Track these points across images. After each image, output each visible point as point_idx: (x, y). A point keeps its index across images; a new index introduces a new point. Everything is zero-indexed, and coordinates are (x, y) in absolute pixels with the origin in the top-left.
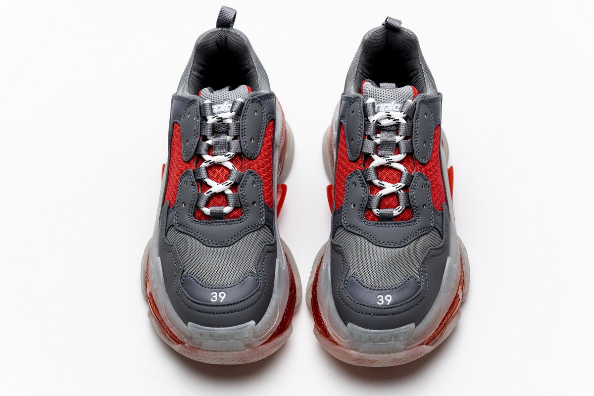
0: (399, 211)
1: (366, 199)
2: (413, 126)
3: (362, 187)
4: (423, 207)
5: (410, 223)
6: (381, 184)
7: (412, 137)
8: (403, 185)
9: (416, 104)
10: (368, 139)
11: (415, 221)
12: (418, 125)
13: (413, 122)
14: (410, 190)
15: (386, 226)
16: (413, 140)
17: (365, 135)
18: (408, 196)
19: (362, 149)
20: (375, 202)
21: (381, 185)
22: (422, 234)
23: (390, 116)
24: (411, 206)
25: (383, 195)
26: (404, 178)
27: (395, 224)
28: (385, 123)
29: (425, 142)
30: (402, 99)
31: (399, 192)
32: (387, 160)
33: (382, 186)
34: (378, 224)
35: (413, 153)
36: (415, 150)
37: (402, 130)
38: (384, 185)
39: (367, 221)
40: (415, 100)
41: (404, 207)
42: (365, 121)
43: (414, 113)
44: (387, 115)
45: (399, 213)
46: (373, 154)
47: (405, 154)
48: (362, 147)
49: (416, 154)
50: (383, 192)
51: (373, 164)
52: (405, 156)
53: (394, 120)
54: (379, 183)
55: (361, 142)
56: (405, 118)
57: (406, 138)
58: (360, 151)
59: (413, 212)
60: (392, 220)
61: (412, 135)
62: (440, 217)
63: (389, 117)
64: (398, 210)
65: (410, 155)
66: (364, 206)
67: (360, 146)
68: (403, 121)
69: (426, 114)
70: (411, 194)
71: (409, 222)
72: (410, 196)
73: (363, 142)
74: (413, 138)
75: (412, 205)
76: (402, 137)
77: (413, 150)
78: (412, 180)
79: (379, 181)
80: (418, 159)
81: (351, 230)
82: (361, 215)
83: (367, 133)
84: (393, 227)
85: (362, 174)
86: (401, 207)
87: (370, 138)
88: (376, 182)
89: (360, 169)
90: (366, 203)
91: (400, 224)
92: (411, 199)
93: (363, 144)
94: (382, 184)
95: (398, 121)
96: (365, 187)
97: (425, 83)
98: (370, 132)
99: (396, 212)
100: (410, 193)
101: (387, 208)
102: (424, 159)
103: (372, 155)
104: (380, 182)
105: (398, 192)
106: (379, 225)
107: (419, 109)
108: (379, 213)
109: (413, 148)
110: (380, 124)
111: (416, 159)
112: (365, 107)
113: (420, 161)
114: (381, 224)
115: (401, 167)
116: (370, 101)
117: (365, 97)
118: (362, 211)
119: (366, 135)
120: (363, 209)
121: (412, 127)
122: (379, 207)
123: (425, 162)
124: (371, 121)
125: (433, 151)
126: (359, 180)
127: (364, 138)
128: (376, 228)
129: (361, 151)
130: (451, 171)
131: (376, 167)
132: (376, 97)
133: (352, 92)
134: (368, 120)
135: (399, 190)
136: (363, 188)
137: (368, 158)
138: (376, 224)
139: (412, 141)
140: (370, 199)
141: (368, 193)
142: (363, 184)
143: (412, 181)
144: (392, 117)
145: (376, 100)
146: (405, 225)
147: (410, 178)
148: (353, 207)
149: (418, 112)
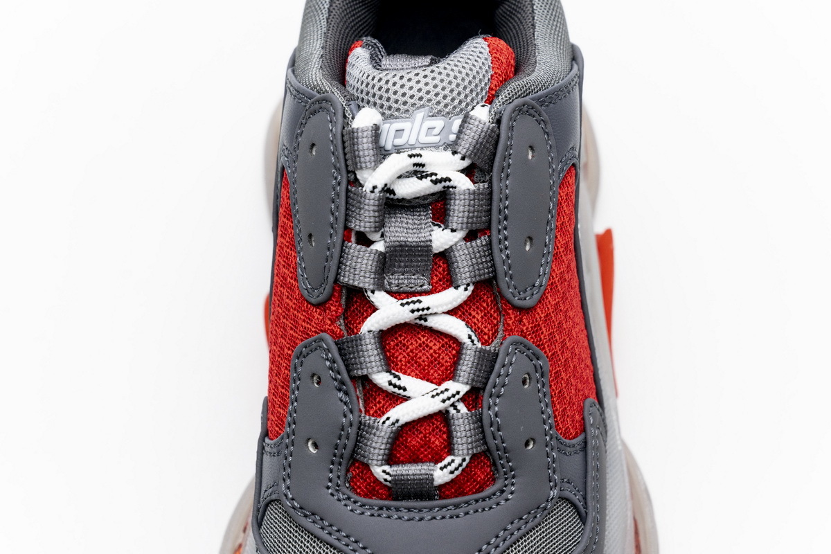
0: (452, 472)
1: (352, 431)
2: (491, 193)
3: (340, 390)
4: (527, 444)
5: (488, 502)
6: (395, 386)
7: (489, 228)
8: (464, 389)
9: (499, 122)
10: (358, 243)
11: (502, 492)
12: (505, 186)
13: (491, 182)
14: (487, 400)
15: (412, 515)
16: (495, 241)
17: (347, 229)
18: (481, 420)
19: (338, 274)
20: (377, 445)
21: (396, 390)
22: (523, 530)
23: (423, 166)
24: (488, 450)
25: (401, 423)
26: (466, 366)
27: (442, 507)
28: (409, 188)
29: (530, 239)
30: (462, 96)
31: (452, 411)
32: (413, 311)
33: (401, 392)
34: (388, 508)
35: (495, 277)
36: (501, 269)
37: (459, 210)
38: (405, 389)
39: (355, 497)
40: (498, 102)
41: (468, 459)
42: (349, 182)
43: (494, 154)
44: (415, 165)
45: (452, 476)
46: (373, 292)
47: (471, 288)
48: (339, 268)
49: (503, 281)
50: (402, 413)
51: (373, 324)
52: (469, 293)
53: (435, 182)
54: (390, 383)
55: (336, 251)
56: (468, 172)
57: (471, 236)
58: (331, 280)
59: (494, 464)
60: (431, 498)
61: (490, 222)
62: (578, 458)
63: (419, 172)
64: (450, 468)
65: (486, 287)
66: (347, 452)
67: (333, 264)
68: (463, 183)
69: (531, 148)
70: (488, 414)
71: (484, 500)
72: (486, 422)
73: (342, 251)
74: (494, 232)
75: (493, 448)
76: (460, 235)
77: (495, 271)
78: (493, 367)
79: (391, 378)
80: (509, 296)
81: (307, 523)
82: (335, 479)
83: (357, 225)
84: (434, 518)
85: (340, 350)
86: (458, 460)
87: (364, 240)
88: (382, 379)
89: (332, 333)
90: (350, 444)
91: (457, 506)
92: (488, 430)
93: (341, 256)
94: (400, 388)
95: (447, 183)
96: (346, 393)
97: (533, 25)
98: (364, 221)
99: (441, 475)
100: (485, 410)
101: (415, 460)
102: (529, 292)
103: (369, 293)
104: (395, 381)
105: (447, 412)
106: (390, 513)
107: (510, 138)
108: (389, 478)
109: (493, 266)
110: (392, 192)
111: (503, 297)
112: (348, 139)
113: (516, 301)
114: (397, 509)
115: (457, 328)
116: (365, 119)
117: (351, 98)
118: (340, 464)
119: (351, 230)
120: (344, 462)
121: (491, 199)
122: (391, 460)
123: (529, 302)
124: (368, 187)
125: (556, 255)
126: (331, 369)
127: (346, 238)
128: (381, 522)
129: (336, 280)
130: (605, 243)
131: (381, 331)
132: (382, 106)
133: (316, 75)
134: (356, 182)
135: (453, 405)
136: (341, 395)
137: (359, 304)
138: (381, 508)
139: (490, 244)
140: (363, 431)
141: (356, 413)
142: (342, 383)
143: (491, 372)
144: (429, 169)
145: (383, 114)
146: (471, 509)
147: (488, 362)
148: (312, 450)
149: (507, 148)
